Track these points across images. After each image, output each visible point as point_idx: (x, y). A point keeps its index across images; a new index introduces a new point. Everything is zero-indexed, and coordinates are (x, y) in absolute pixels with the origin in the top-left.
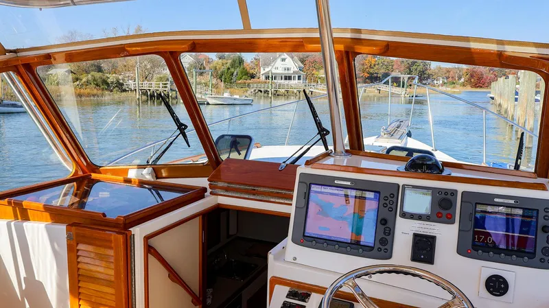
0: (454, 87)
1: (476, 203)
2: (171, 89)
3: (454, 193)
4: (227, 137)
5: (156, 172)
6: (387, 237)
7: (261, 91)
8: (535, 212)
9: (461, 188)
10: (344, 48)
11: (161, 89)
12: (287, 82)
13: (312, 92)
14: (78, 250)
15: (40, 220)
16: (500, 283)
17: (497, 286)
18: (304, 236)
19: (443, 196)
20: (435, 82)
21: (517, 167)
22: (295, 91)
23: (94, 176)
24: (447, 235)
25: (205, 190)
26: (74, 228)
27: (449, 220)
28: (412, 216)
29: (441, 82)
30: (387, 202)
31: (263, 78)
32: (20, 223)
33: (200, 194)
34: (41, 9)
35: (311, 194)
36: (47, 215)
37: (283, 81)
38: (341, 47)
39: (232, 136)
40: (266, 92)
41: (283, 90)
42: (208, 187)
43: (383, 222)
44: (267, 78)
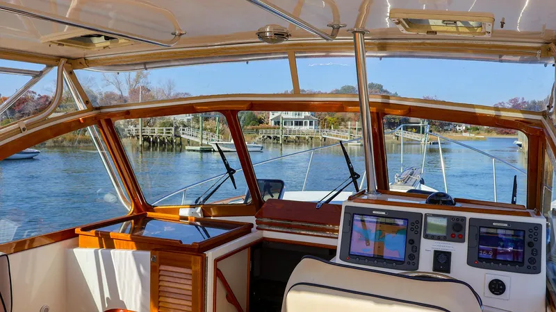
0: (478, 134)
1: (480, 227)
2: (175, 135)
3: (464, 219)
4: (261, 182)
5: (205, 211)
6: (414, 254)
7: (270, 138)
8: (522, 233)
9: (468, 215)
10: (377, 110)
11: (164, 135)
12: (297, 128)
13: (325, 138)
14: (160, 270)
15: (127, 248)
16: (499, 285)
17: (497, 287)
18: (350, 254)
19: (455, 221)
20: (458, 128)
21: (514, 202)
22: (307, 137)
23: (150, 214)
24: (459, 251)
25: (252, 225)
26: (157, 252)
27: (461, 240)
28: (433, 237)
29: (464, 128)
30: (414, 227)
31: (272, 124)
32: (108, 251)
33: (247, 229)
34: (118, 73)
35: (354, 222)
36: (132, 244)
37: (293, 127)
38: (374, 109)
39: (265, 180)
40: (276, 138)
41: (294, 137)
42: (254, 223)
43: (411, 242)
44: (277, 123)
